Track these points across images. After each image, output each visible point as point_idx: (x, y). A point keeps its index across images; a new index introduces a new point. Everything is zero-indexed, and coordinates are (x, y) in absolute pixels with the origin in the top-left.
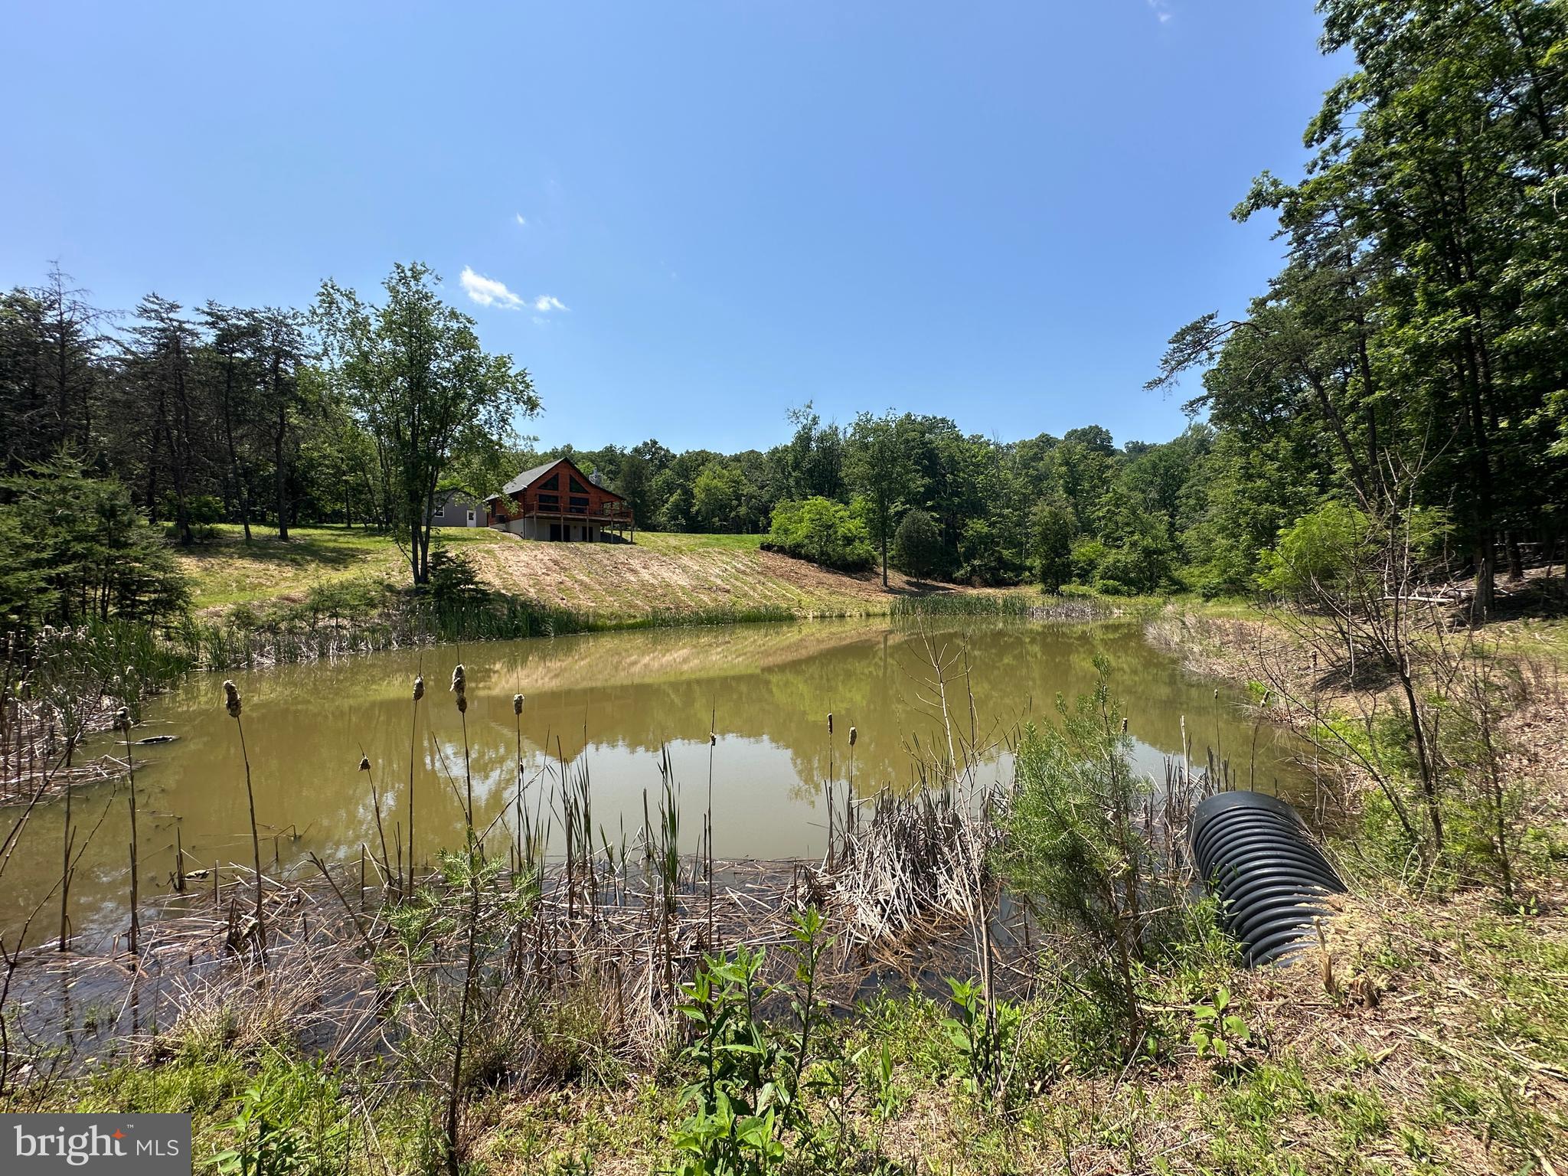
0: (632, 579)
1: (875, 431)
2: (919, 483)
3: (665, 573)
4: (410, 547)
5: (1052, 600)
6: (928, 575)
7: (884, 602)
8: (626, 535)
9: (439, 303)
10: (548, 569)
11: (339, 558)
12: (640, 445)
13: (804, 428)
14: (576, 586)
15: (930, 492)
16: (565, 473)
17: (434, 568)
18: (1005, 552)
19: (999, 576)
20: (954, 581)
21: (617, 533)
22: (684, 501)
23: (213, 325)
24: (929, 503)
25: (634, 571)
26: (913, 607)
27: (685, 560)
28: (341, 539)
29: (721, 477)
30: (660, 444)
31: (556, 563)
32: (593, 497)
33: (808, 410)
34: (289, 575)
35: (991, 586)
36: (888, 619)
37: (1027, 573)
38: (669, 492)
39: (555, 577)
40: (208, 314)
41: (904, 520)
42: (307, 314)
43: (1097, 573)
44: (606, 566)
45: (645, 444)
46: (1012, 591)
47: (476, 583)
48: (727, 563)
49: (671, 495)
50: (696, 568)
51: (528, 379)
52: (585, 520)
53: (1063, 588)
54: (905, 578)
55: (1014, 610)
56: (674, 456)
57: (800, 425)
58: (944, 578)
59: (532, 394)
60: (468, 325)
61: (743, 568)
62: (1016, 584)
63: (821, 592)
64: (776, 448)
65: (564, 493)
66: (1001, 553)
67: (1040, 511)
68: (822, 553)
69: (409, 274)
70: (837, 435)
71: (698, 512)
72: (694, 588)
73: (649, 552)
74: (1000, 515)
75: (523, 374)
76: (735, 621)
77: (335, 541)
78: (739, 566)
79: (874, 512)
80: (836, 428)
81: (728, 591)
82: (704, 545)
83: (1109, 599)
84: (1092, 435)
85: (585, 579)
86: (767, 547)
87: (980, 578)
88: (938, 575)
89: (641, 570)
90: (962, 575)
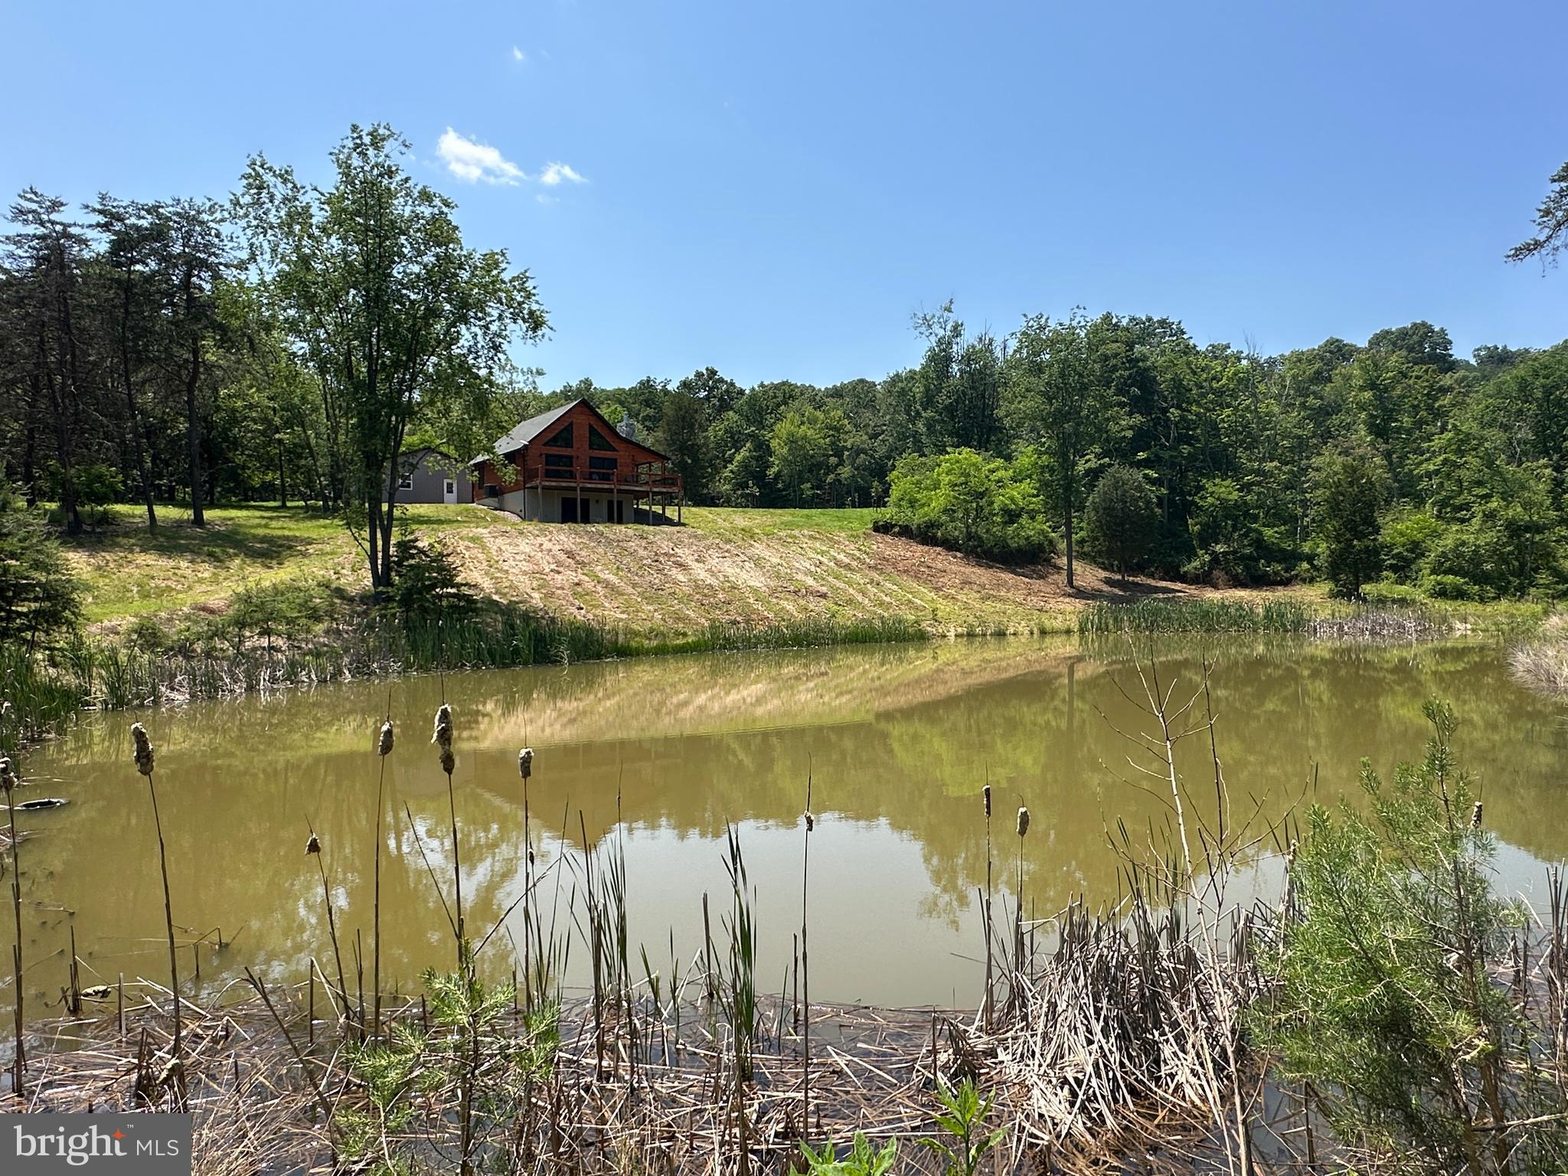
0: (681, 577)
1: (1052, 343)
2: (1125, 424)
3: (729, 569)
4: (366, 534)
5: (1346, 608)
6: (1140, 569)
7: (1069, 611)
8: (671, 512)
9: (407, 180)
10: (559, 564)
11: (272, 551)
12: (692, 376)
13: (940, 342)
14: (599, 588)
15: (1142, 438)
16: (582, 421)
17: (399, 564)
18: (1268, 532)
19: (1256, 569)
20: (1183, 578)
21: (658, 509)
22: (757, 459)
23: (106, 227)
24: (1142, 455)
25: (681, 565)
26: (1115, 619)
27: (759, 549)
28: (274, 524)
29: (812, 421)
30: (720, 374)
31: (570, 554)
32: (622, 455)
33: (946, 314)
34: (206, 575)
35: (1243, 585)
36: (1075, 639)
37: (1305, 565)
38: (734, 446)
39: (568, 576)
40: (101, 212)
41: (1101, 482)
42: (228, 205)
43: (1425, 565)
44: (642, 558)
45: (699, 375)
46: (1280, 594)
48: (823, 553)
49: (738, 450)
50: (775, 560)
51: (529, 285)
52: (611, 491)
53: (1366, 588)
54: (1103, 574)
55: (1283, 625)
56: (741, 392)
57: (933, 339)
58: (1166, 573)
59: (534, 307)
60: (445, 209)
61: (847, 561)
62: (1286, 583)
63: (969, 596)
64: (897, 375)
65: (581, 450)
66: (1260, 533)
67: (1328, 463)
68: (969, 536)
69: (367, 140)
70: (991, 352)
71: (778, 475)
72: (773, 592)
73: (705, 537)
74: (1259, 472)
75: (522, 278)
76: (834, 641)
77: (266, 526)
78: (841, 557)
79: (1052, 471)
81: (824, 596)
82: (787, 525)
83: (1447, 606)
84: (1416, 338)
85: (612, 578)
86: (883, 528)
87: (1227, 573)
88: (1157, 569)
89: (694, 565)
90: (1196, 568)
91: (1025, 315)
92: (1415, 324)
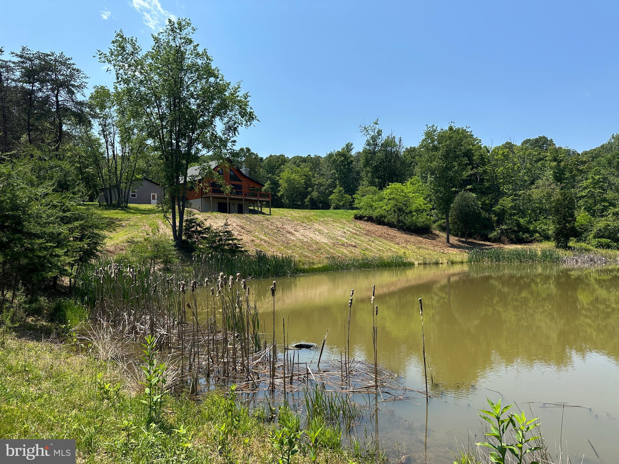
0: (292, 238)
1: (439, 137)
3: (307, 233)
4: (171, 216)
5: (569, 252)
6: (470, 236)
7: (454, 254)
9: (196, 46)
10: (240, 232)
13: (372, 138)
17: (187, 230)
18: (521, 220)
19: (519, 236)
20: (489, 240)
24: (469, 187)
27: (316, 226)
29: (296, 172)
32: (244, 183)
33: (375, 126)
35: (516, 243)
37: (538, 235)
41: (456, 198)
43: (591, 234)
44: (272, 230)
45: (242, 150)
46: (531, 246)
47: (232, 240)
48: (343, 228)
50: (326, 231)
52: (241, 200)
53: (570, 244)
54: (457, 238)
55: (552, 259)
56: (262, 159)
57: (369, 137)
58: (482, 238)
60: (208, 62)
61: (354, 231)
62: (531, 242)
63: (412, 247)
65: (227, 181)
66: (519, 221)
68: (399, 221)
70: (395, 142)
71: (282, 196)
72: (334, 245)
78: (351, 229)
79: (441, 193)
80: (394, 138)
81: (355, 246)
84: (541, 143)
85: (265, 238)
86: (359, 218)
87: (508, 238)
88: (477, 236)
89: (295, 233)
90: (495, 236)
91: (427, 125)
92: (540, 137)
